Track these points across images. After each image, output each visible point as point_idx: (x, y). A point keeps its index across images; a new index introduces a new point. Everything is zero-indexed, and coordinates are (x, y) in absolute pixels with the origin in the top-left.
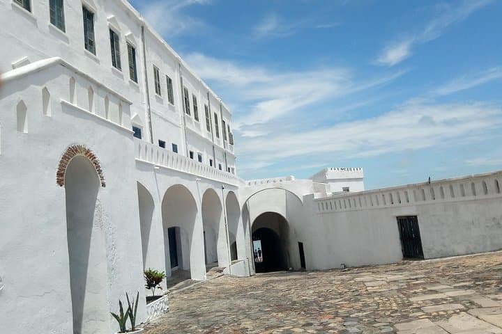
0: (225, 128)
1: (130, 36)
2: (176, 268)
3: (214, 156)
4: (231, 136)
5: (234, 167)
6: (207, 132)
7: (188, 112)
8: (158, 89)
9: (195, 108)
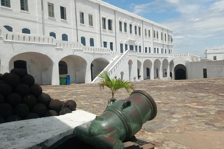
0: (169, 37)
1: (139, 25)
2: (148, 77)
3: (163, 47)
4: (172, 39)
5: (172, 49)
6: (161, 40)
7: (155, 37)
8: (146, 35)
9: (157, 35)
